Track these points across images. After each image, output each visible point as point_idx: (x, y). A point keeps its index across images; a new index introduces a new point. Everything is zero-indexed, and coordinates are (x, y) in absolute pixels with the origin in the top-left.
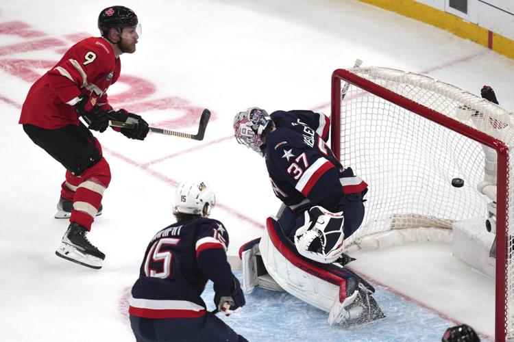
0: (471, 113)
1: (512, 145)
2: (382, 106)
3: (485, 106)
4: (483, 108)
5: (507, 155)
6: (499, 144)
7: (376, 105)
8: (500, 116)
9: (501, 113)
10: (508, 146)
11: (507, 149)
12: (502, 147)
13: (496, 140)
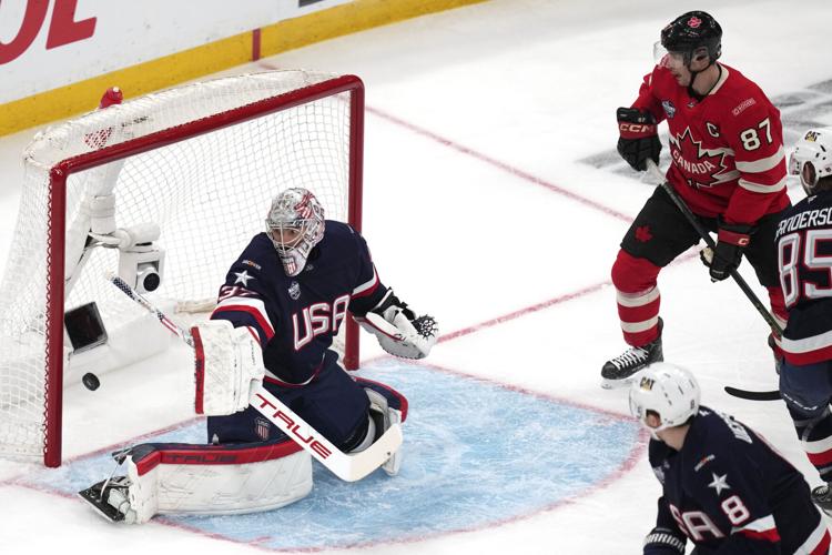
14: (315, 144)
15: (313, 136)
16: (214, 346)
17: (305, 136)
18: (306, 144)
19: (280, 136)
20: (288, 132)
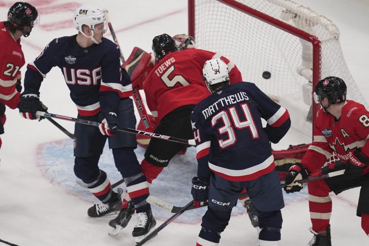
0: (291, 15)
1: (323, 40)
2: (224, 10)
3: (302, 10)
4: (301, 11)
5: (320, 47)
6: (313, 38)
7: (220, 9)
8: (314, 17)
9: (314, 15)
10: (320, 40)
11: (320, 42)
12: (316, 40)
13: (312, 36)
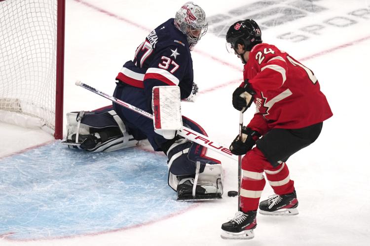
14: (39, 14)
15: (38, 10)
16: (167, 99)
17: (33, 10)
18: (34, 14)
19: (19, 10)
20: (23, 8)
